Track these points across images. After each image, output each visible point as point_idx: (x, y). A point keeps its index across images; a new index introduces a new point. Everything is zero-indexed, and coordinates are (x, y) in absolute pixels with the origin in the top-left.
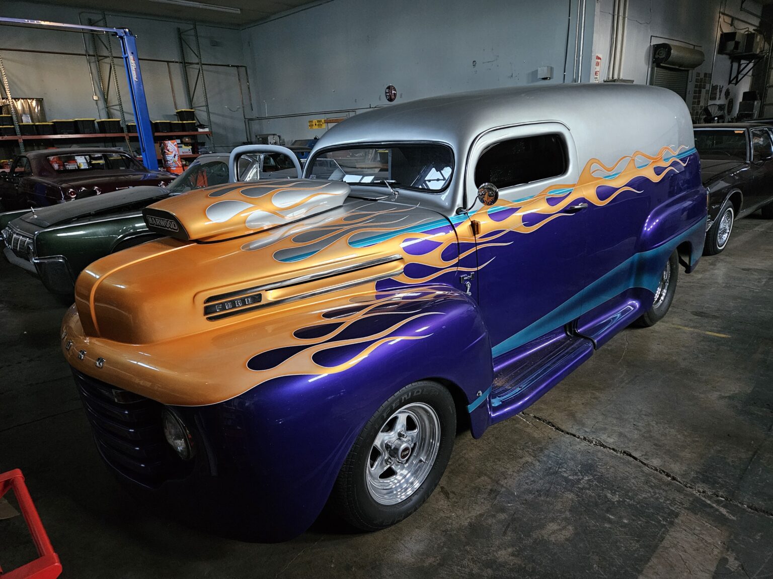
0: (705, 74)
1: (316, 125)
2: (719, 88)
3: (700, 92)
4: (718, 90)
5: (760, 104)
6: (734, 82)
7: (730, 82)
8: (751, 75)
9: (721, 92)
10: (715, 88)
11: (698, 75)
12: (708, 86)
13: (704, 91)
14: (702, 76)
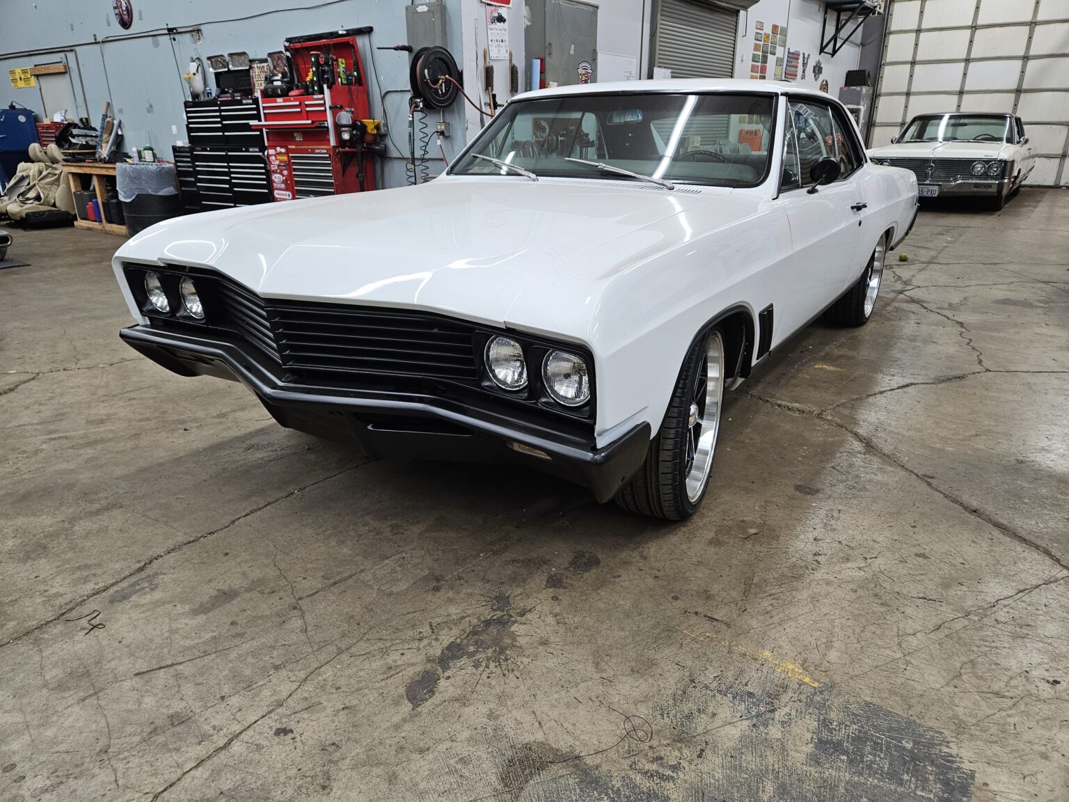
0: (775, 28)
1: (21, 79)
2: (801, 57)
3: (765, 60)
4: (801, 61)
5: (871, 92)
6: (829, 49)
7: (822, 50)
8: (859, 41)
9: (805, 64)
10: (793, 56)
11: (760, 26)
12: (780, 52)
13: (771, 59)
14: (768, 29)
